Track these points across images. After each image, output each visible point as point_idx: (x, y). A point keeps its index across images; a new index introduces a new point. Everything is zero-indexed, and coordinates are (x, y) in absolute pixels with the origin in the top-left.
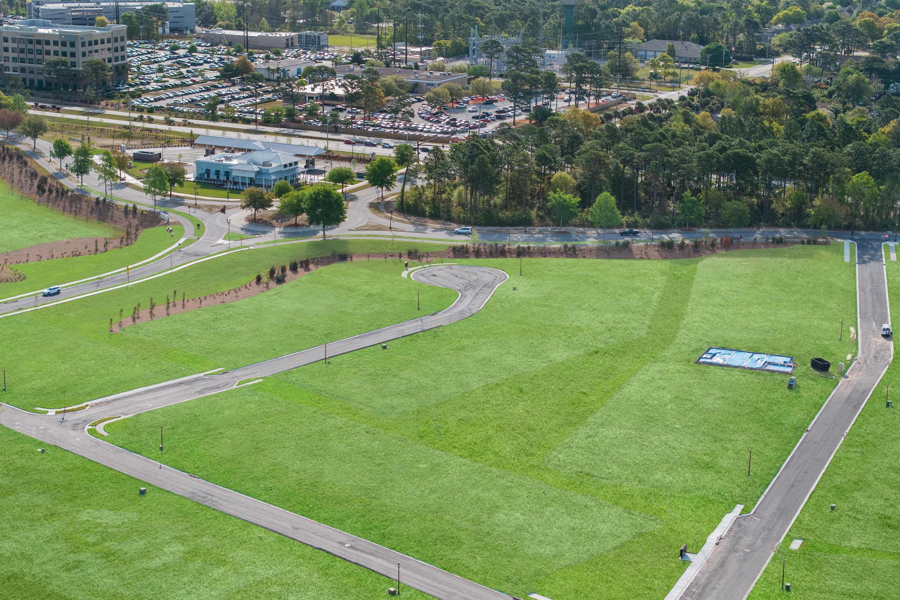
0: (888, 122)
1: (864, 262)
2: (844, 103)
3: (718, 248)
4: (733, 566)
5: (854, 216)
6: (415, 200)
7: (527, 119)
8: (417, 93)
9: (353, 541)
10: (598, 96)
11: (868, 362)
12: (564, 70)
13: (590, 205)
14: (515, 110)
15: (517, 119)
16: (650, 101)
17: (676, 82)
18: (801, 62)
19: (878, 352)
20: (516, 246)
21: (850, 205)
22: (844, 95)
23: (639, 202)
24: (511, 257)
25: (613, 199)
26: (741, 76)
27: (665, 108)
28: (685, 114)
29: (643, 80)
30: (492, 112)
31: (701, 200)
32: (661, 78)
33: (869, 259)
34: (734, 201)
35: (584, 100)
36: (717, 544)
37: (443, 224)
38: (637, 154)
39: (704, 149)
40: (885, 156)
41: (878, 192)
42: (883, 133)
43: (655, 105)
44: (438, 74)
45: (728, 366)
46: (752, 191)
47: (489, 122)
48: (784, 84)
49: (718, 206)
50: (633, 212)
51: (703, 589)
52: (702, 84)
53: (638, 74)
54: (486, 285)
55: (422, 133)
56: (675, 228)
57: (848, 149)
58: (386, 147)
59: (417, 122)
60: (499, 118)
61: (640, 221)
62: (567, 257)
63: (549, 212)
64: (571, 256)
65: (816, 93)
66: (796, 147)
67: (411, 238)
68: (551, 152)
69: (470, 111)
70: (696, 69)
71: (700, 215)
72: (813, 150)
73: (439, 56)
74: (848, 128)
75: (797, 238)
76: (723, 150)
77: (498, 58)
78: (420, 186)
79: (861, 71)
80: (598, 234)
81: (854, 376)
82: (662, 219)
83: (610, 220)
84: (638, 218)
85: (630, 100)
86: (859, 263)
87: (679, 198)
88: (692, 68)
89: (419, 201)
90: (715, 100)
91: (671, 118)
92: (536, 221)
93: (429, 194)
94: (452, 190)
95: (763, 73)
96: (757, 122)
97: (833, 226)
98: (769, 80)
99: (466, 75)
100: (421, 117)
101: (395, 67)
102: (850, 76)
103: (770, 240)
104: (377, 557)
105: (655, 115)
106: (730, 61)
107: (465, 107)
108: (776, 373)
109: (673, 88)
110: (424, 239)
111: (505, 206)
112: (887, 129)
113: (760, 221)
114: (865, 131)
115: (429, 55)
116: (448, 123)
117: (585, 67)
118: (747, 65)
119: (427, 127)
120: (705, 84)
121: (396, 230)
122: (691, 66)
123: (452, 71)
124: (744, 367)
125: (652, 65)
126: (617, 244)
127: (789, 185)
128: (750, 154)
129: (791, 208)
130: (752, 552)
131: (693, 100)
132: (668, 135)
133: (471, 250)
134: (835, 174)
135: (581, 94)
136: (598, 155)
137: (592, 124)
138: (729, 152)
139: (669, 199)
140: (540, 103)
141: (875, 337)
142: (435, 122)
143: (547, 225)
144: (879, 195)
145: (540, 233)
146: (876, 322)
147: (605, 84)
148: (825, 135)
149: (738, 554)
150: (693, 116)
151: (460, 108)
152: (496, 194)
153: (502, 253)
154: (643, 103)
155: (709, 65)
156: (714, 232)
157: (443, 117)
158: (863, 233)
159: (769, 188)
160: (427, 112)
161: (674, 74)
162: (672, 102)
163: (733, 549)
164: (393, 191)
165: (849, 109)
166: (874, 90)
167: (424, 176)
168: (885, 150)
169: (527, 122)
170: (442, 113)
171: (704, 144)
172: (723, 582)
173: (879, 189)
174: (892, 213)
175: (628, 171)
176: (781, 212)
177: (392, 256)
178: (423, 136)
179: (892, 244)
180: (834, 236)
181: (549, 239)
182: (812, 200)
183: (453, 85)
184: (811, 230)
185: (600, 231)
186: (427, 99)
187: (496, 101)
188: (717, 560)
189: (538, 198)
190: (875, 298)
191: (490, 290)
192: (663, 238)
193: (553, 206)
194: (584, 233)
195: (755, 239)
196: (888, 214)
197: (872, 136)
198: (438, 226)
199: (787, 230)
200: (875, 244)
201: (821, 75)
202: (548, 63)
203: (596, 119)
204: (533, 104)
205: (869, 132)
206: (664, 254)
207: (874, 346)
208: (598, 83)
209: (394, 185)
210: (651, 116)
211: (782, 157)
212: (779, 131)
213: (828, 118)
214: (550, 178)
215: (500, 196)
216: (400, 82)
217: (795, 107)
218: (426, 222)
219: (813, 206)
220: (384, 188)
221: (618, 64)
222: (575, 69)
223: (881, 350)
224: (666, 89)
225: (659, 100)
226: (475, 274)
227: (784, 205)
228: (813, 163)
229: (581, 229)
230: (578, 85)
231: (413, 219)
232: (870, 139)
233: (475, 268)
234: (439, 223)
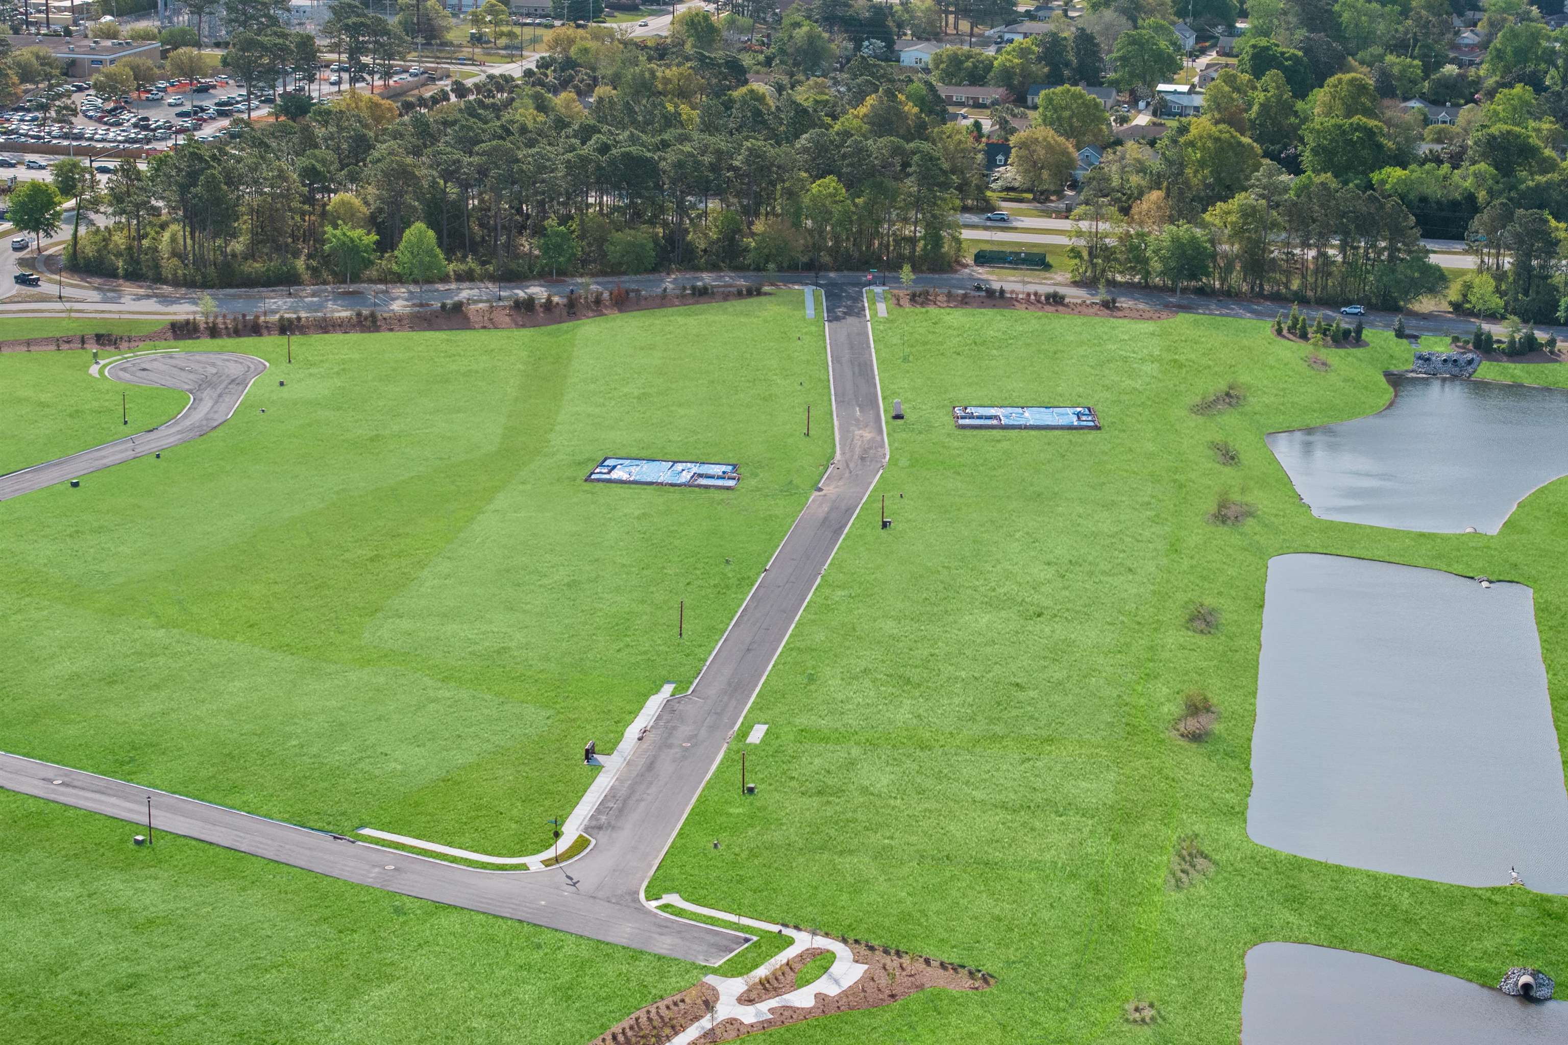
0: (863, 99)
1: (837, 319)
2: (792, 75)
3: (606, 307)
4: (666, 767)
5: (817, 248)
6: (98, 251)
7: (270, 114)
8: (74, 76)
9: (66, 775)
10: (387, 74)
11: (852, 465)
12: (327, 31)
13: (393, 247)
14: (249, 100)
15: (254, 114)
16: (476, 80)
17: (516, 48)
18: (718, 9)
19: (865, 451)
20: (277, 316)
21: (810, 232)
22: (791, 62)
23: (472, 240)
24: (269, 334)
25: (431, 233)
26: (622, 35)
27: (500, 89)
28: (537, 97)
29: (460, 46)
30: (210, 104)
31: (574, 231)
32: (489, 42)
33: (845, 313)
34: (627, 231)
35: (364, 80)
36: (640, 739)
37: (149, 287)
38: (466, 159)
39: (572, 149)
40: (860, 151)
41: (853, 209)
42: (857, 117)
43: (484, 85)
44: (108, 43)
45: (635, 482)
46: (655, 216)
47: (205, 121)
48: (694, 46)
49: (601, 241)
50: (465, 257)
51: (625, 801)
52: (559, 49)
53: (450, 36)
54: (233, 381)
55: (93, 143)
56: (534, 278)
57: (803, 142)
58: (32, 168)
59: (80, 124)
60: (222, 114)
61: (478, 269)
62: (362, 331)
63: (326, 260)
64: (368, 330)
65: (747, 60)
66: (719, 141)
67: (97, 312)
68: (323, 162)
69: (170, 105)
70: (546, 26)
71: (575, 255)
72: (749, 145)
73: (104, 14)
74: (801, 112)
75: (731, 286)
76: (604, 149)
77: (211, 13)
78: (102, 229)
79: (816, 21)
80: (410, 292)
81: (831, 488)
82: (513, 266)
83: (429, 268)
84: (473, 266)
85: (441, 79)
86: (829, 321)
87: (539, 231)
88: (539, 25)
89: (105, 252)
90: (583, 74)
91: (514, 104)
92: (306, 276)
93: (119, 239)
94: (157, 233)
95: (658, 29)
96: (654, 106)
97: (785, 265)
98: (669, 41)
99: (157, 44)
100: (86, 116)
101: (30, 34)
102: (798, 30)
103: (688, 292)
104: (109, 795)
105: (486, 101)
106: (601, 11)
107: (162, 98)
108: (712, 490)
109: (511, 59)
110: (120, 312)
111: (251, 255)
112: (863, 110)
113: (670, 261)
114: (826, 115)
115: (88, 11)
116: (135, 126)
117: (362, 24)
118: (630, 17)
119: (100, 132)
120: (564, 49)
121: (70, 300)
122: (537, 21)
123: (132, 38)
124: (662, 484)
125: (472, 21)
126: (444, 306)
127: (713, 205)
128: (649, 155)
129: (719, 239)
130: (692, 746)
131: (547, 76)
132: (514, 128)
133: (202, 326)
134: (784, 181)
135: (358, 72)
136: (401, 164)
137: (384, 117)
138: (614, 151)
139: (521, 234)
140: (290, 88)
141: (859, 429)
142: (112, 125)
143: (325, 283)
144: (854, 213)
145: (313, 295)
146: (859, 406)
147: (399, 53)
148: (764, 122)
149: (673, 751)
150: (550, 100)
151: (153, 100)
152: (234, 235)
153: (255, 329)
154: (465, 82)
155: (568, 19)
156: (598, 283)
157: (126, 116)
158: (832, 275)
159: (682, 210)
160: (97, 108)
161: (511, 35)
162: (513, 79)
163: (664, 745)
164: (56, 238)
165: (799, 82)
166: (838, 52)
167: (110, 210)
168: (861, 142)
169: (272, 120)
170: (123, 108)
171: (573, 140)
172: (653, 790)
173: (853, 201)
174: (876, 242)
175: (452, 191)
176: (703, 246)
177: (68, 342)
178: (94, 147)
179: (878, 289)
180: (786, 282)
181: (330, 304)
182: (751, 223)
183: (139, 61)
184: (751, 273)
185: (412, 288)
186: (95, 86)
187: (214, 87)
188: (642, 762)
189: (304, 241)
190: (856, 369)
191: (240, 388)
192: (517, 294)
193: (334, 250)
194: (387, 292)
195: (665, 290)
196: (870, 245)
197: (839, 123)
198: (142, 291)
199: (713, 275)
200: (852, 290)
201: (752, 30)
202: (296, 22)
203: (390, 110)
204: (280, 90)
205: (835, 118)
206: (519, 319)
207: (859, 443)
208: (385, 51)
209: (57, 227)
210: (481, 103)
211: (700, 158)
212: (690, 120)
213: (768, 98)
214: (325, 205)
215: (241, 239)
216: (44, 58)
217: (714, 81)
218: (120, 285)
219: (753, 234)
220: (41, 234)
221: (415, 20)
222: (347, 28)
223: (870, 448)
224: (498, 59)
225: (491, 77)
226: (213, 365)
227: (706, 235)
228: (749, 165)
229: (382, 287)
230: (351, 58)
231: (97, 281)
232: (836, 127)
233: (211, 356)
234: (141, 287)
